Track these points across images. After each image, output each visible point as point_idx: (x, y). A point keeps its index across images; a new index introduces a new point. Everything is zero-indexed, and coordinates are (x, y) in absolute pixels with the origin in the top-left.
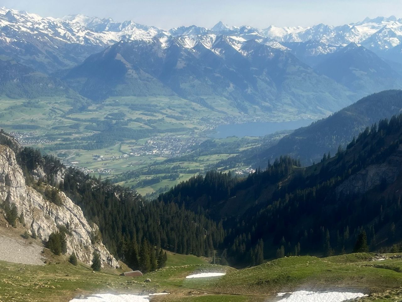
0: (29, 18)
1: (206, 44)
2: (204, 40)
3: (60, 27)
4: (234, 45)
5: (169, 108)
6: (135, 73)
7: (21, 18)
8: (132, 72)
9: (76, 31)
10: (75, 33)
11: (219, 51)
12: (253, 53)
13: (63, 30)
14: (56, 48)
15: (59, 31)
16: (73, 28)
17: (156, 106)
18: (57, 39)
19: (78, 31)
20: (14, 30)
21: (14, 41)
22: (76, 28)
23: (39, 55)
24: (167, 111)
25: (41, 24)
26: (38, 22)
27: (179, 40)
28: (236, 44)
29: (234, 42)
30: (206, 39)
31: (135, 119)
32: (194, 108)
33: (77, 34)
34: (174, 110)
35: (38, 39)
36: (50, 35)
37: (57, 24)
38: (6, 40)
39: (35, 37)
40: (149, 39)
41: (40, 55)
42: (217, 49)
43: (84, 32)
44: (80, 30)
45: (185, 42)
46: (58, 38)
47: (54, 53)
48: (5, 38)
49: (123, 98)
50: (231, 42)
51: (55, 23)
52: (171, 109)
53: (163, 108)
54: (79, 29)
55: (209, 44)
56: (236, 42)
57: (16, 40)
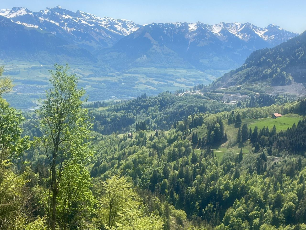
0: (93, 17)
1: (231, 30)
2: (229, 27)
3: (117, 24)
4: (257, 32)
5: (185, 78)
6: (159, 49)
7: (86, 16)
8: (157, 48)
9: (130, 27)
10: (128, 28)
11: (242, 36)
12: (274, 38)
13: (119, 27)
14: (109, 38)
15: (116, 27)
16: (127, 25)
17: (173, 75)
18: (111, 32)
19: (132, 27)
20: (74, 21)
21: (74, 30)
22: (130, 25)
23: (91, 41)
24: (181, 80)
25: (103, 21)
26: (100, 20)
27: (207, 26)
28: (259, 31)
29: (257, 29)
30: (232, 27)
31: (145, 83)
32: (208, 79)
33: (130, 29)
34: (188, 79)
35: (95, 30)
36: (106, 28)
37: (115, 21)
38: (67, 29)
39: (93, 29)
40: (177, 23)
41: (93, 41)
42: (240, 34)
43: (136, 28)
44: (133, 27)
45: (212, 28)
46: (112, 30)
47: (105, 40)
48: (66, 28)
49: (144, 68)
50: (254, 29)
51: (114, 21)
52: (186, 79)
53: (178, 78)
54: (132, 25)
55: (234, 30)
56: (259, 29)
57: (75, 30)
